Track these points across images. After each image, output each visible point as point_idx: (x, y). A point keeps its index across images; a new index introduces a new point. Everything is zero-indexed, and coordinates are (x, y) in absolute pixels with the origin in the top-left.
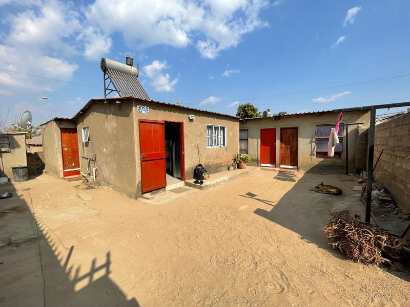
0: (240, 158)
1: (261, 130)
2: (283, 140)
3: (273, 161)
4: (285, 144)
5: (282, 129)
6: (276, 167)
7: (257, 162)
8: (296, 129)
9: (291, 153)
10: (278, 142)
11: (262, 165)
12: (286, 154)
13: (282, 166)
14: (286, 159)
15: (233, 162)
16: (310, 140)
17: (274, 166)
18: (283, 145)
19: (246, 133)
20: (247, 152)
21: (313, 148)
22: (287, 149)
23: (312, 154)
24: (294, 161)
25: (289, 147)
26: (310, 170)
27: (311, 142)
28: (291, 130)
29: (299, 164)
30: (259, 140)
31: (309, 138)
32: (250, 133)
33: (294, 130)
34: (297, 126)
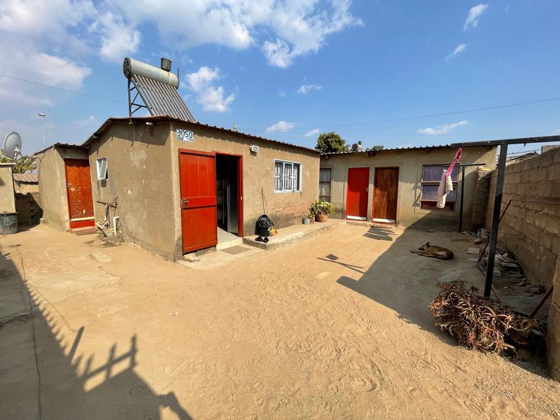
0: (320, 207)
1: (350, 169)
2: (379, 184)
3: (363, 213)
4: (381, 190)
5: (377, 169)
6: (367, 220)
7: (341, 214)
8: (397, 169)
9: (389, 201)
10: (371, 187)
11: (349, 217)
12: (381, 203)
13: (375, 220)
14: (382, 211)
15: (309, 212)
16: (413, 185)
17: (365, 218)
18: (378, 191)
19: (328, 173)
20: (328, 199)
21: (417, 196)
22: (382, 196)
23: (415, 204)
24: (391, 213)
25: (386, 193)
26: (413, 225)
27: (415, 188)
28: (389, 171)
29: (398, 218)
30: (346, 183)
31: (412, 183)
32: (334, 173)
33: (393, 171)
34: (397, 166)
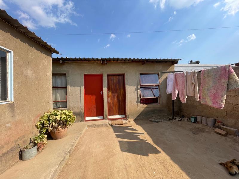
2: (110, 87)
3: (100, 112)
4: (113, 92)
5: (108, 75)
6: (104, 119)
7: (81, 116)
8: (123, 76)
9: (119, 101)
10: (105, 90)
11: (87, 118)
12: (113, 103)
13: (110, 117)
14: (114, 108)
16: (135, 87)
17: (102, 117)
18: (110, 94)
21: (139, 95)
22: (114, 97)
25: (116, 95)
27: (137, 89)
28: (117, 77)
30: (83, 88)
32: (69, 78)
33: (120, 77)
34: (123, 73)
